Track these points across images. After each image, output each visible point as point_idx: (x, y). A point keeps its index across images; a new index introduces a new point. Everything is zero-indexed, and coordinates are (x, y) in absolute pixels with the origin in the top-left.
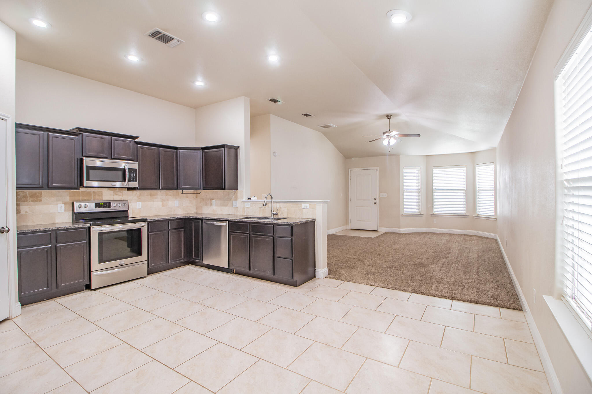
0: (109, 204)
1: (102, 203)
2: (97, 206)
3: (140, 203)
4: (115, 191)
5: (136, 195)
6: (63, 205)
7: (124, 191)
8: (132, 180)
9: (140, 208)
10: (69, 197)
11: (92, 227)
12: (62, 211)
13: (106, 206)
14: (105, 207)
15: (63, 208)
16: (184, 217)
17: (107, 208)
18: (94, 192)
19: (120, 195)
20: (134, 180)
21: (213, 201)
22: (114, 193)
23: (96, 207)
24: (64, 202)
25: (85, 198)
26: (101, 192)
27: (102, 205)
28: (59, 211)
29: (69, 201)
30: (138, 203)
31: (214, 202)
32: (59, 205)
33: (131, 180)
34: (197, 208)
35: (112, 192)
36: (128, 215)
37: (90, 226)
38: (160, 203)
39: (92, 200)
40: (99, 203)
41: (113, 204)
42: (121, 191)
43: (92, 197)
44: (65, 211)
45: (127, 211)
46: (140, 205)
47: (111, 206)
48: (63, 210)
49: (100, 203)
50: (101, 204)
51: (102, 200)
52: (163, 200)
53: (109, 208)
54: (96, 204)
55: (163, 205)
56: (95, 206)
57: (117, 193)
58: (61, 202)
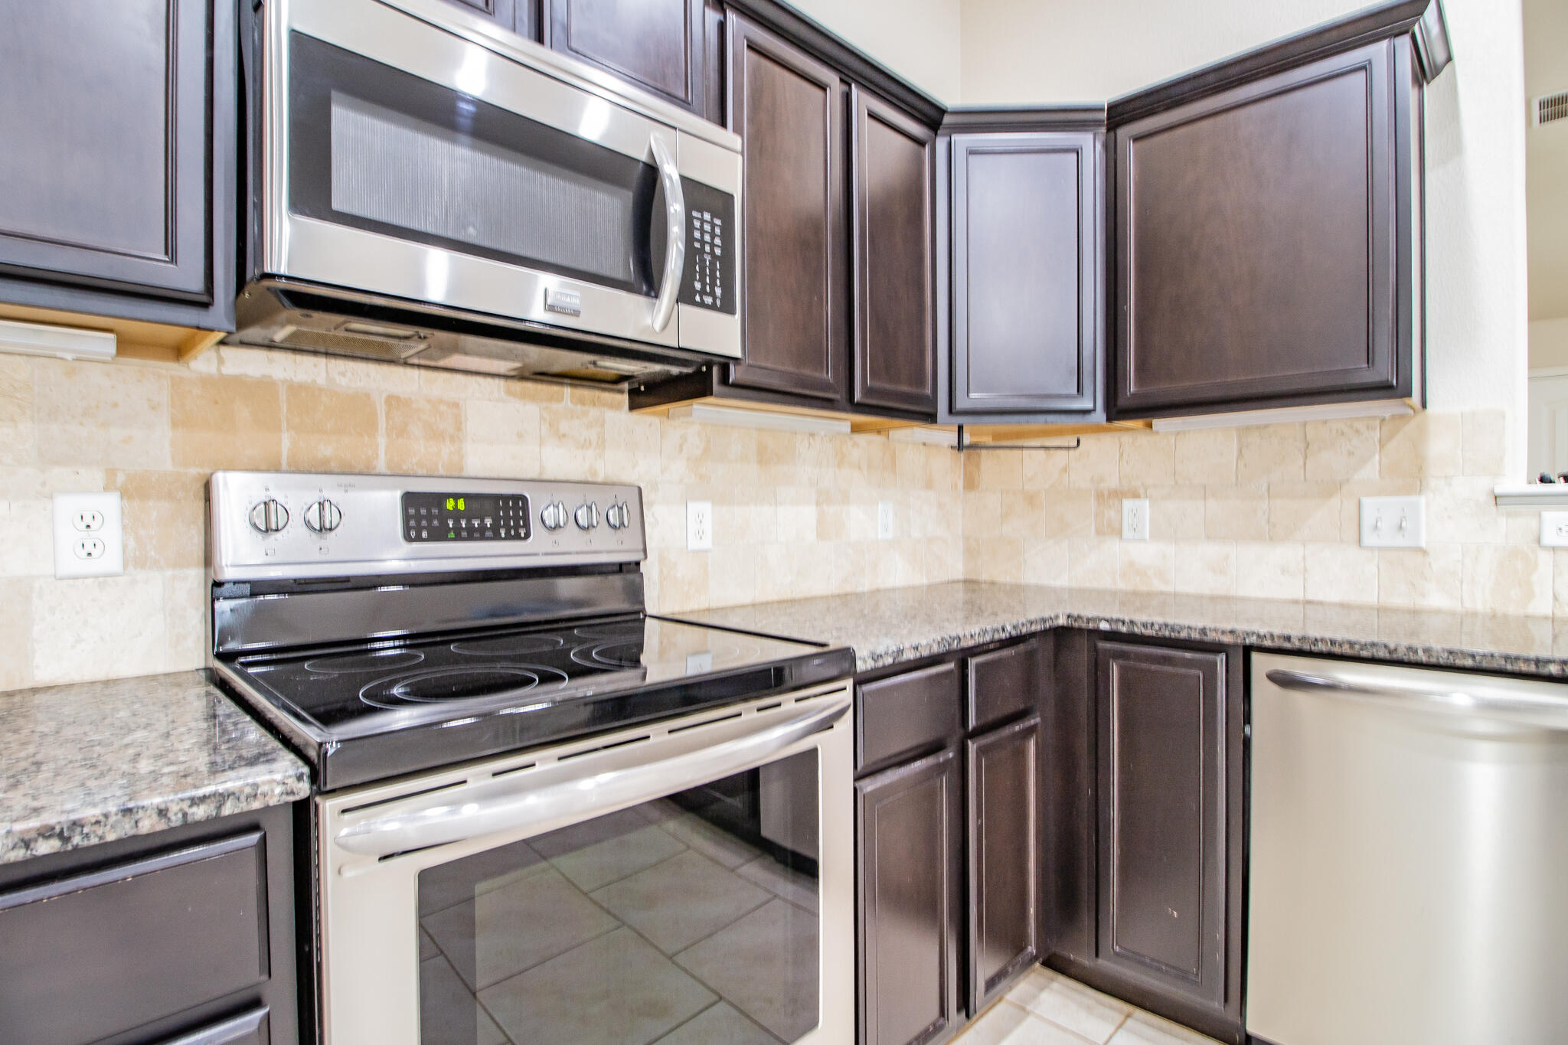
0: (516, 508)
1: (456, 496)
2: (418, 518)
3: (706, 508)
4: (555, 406)
5: (681, 450)
6: (110, 504)
7: (610, 415)
8: (703, 292)
9: (707, 543)
10: (175, 424)
11: (329, 807)
12: (96, 566)
13: (488, 522)
14: (483, 529)
15: (111, 534)
16: (1044, 620)
17: (496, 537)
18: (393, 401)
19: (586, 445)
20: (718, 291)
21: (1128, 504)
22: (542, 418)
23: (412, 532)
24: (120, 478)
25: (326, 450)
26: (456, 405)
27: (456, 515)
28: (72, 563)
29: (169, 466)
30: (694, 507)
31: (1138, 512)
32: (68, 506)
33: (698, 286)
34: (971, 553)
35: (532, 409)
36: (642, 603)
37: (304, 789)
38: (808, 514)
39: (381, 465)
40: (440, 498)
41: (542, 508)
42: (594, 412)
43: (382, 441)
44: (135, 560)
45: (629, 569)
46: (708, 526)
47: (527, 525)
48: (110, 560)
49: (443, 497)
50: (450, 504)
51: (461, 469)
52: (823, 499)
53: (508, 537)
54: (410, 500)
55: (824, 530)
56: (406, 518)
57: (564, 426)
58: (98, 477)
